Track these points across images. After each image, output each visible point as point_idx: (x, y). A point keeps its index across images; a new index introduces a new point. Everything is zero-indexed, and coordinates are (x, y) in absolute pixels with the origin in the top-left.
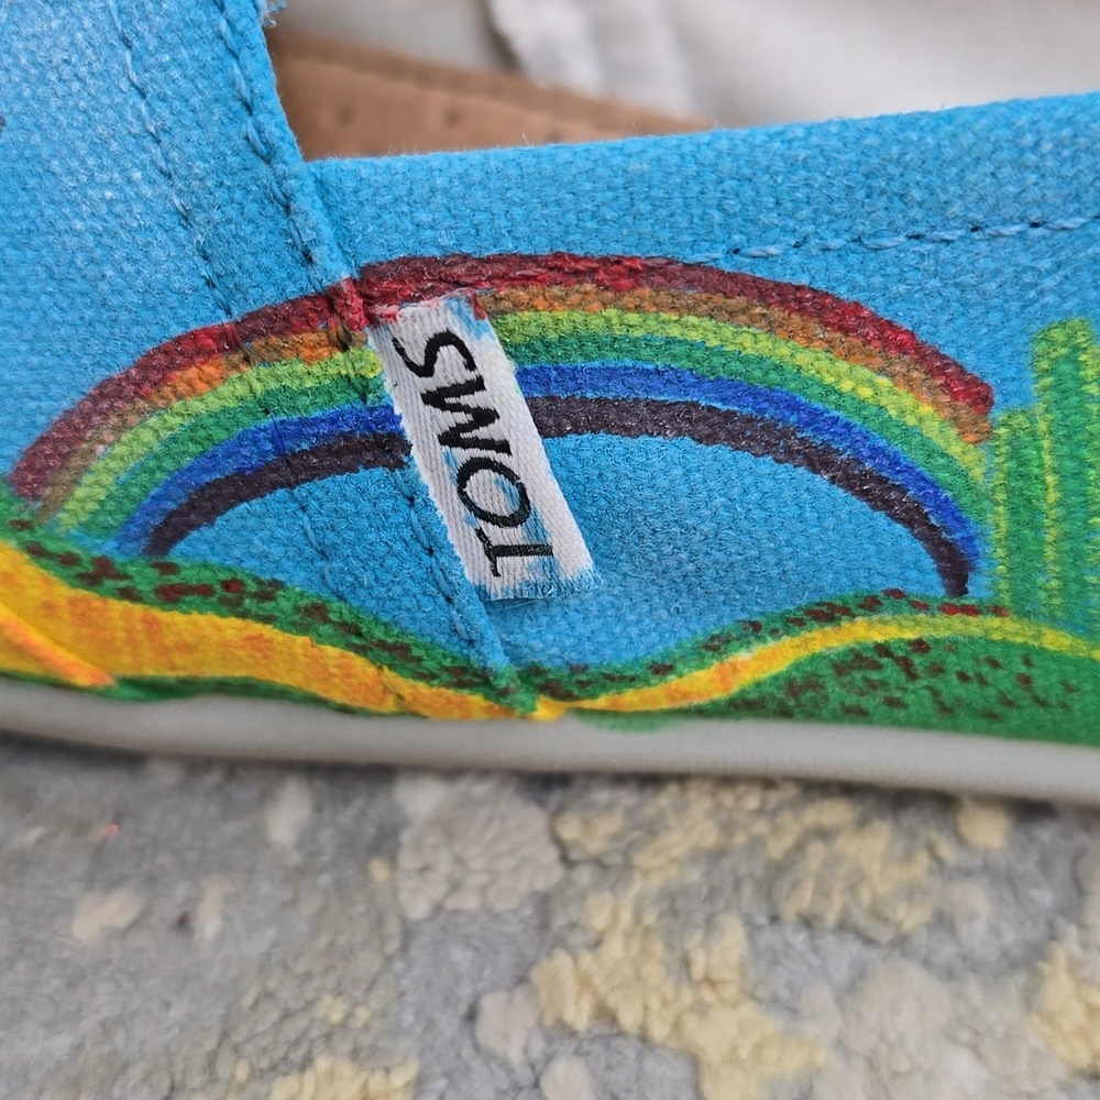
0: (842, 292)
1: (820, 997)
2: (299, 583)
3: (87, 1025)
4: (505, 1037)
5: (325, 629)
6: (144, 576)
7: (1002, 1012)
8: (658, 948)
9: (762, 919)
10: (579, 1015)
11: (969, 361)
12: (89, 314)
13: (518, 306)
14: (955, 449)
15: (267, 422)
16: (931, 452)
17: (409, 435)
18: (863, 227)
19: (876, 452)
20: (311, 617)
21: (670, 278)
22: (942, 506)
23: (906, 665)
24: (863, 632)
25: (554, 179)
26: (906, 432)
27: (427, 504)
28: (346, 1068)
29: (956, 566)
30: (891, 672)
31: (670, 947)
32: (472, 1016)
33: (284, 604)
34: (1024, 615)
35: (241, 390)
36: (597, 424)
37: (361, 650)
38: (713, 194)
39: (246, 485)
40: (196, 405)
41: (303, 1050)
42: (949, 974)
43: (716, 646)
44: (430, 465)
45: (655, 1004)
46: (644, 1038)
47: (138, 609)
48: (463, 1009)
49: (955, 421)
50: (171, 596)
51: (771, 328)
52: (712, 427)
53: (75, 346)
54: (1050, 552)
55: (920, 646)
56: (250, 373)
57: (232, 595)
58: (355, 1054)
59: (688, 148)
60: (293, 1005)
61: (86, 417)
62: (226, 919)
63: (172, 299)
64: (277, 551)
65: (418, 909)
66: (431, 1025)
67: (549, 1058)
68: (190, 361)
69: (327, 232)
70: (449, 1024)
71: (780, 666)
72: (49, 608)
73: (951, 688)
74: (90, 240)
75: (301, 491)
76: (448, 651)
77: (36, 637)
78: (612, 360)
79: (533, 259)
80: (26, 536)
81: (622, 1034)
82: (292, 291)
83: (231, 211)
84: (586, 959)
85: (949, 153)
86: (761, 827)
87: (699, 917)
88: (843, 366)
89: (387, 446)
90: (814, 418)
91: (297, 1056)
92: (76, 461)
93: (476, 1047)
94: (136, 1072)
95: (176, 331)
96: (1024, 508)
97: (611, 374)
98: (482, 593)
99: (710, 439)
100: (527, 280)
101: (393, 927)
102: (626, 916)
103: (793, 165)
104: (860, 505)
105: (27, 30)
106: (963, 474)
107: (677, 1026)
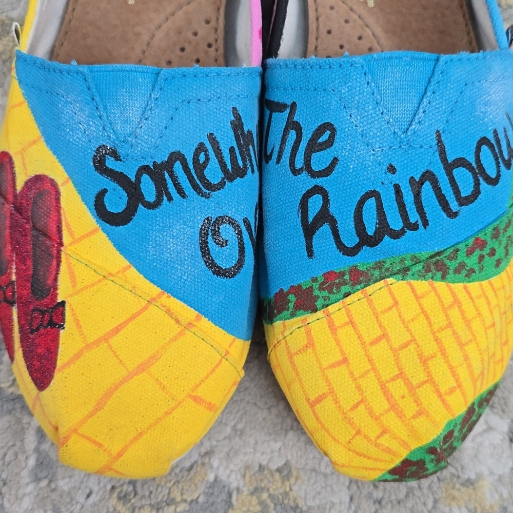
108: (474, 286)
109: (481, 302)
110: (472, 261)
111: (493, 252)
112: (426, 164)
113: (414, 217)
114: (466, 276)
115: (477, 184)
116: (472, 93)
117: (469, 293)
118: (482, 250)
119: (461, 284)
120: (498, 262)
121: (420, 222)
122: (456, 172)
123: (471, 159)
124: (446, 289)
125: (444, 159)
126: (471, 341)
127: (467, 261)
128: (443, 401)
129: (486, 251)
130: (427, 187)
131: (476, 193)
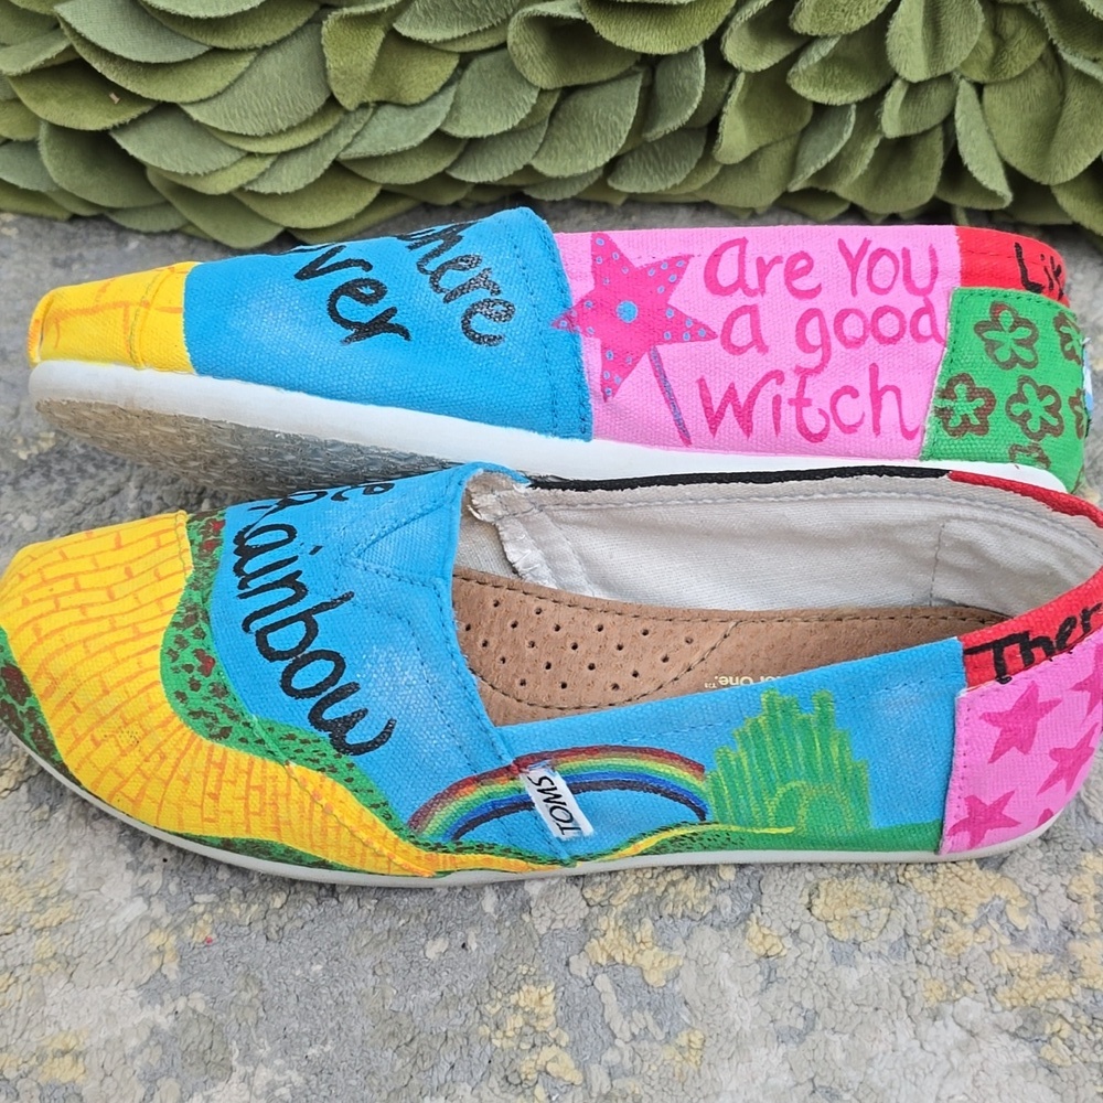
0: (657, 747)
1: (678, 941)
2: (502, 844)
3: (442, 987)
4: (580, 970)
5: (511, 855)
6: (451, 846)
7: (737, 939)
8: (625, 933)
9: (657, 918)
10: (603, 960)
11: (696, 760)
12: (431, 776)
13: (563, 762)
14: (696, 782)
15: (489, 801)
16: (689, 784)
17: (534, 801)
18: (660, 731)
19: (673, 786)
20: (506, 852)
21: (607, 750)
22: (695, 798)
23: (691, 838)
24: (677, 832)
25: (571, 729)
26: (681, 780)
27: (542, 819)
28: (532, 988)
29: (702, 814)
30: (687, 841)
31: (628, 933)
32: (568, 964)
33: (497, 849)
34: (723, 823)
35: (481, 793)
36: (589, 789)
37: (522, 859)
38: (617, 729)
39: (485, 818)
40: (467, 799)
41: (517, 984)
42: (719, 928)
43: (632, 841)
44: (541, 808)
45: (626, 952)
46: (624, 963)
47: (449, 855)
48: (564, 963)
49: (695, 776)
50: (459, 851)
51: (638, 758)
52: (623, 785)
53: (427, 785)
54: (728, 806)
55: (694, 834)
56: (483, 788)
57: (480, 849)
58: (534, 983)
59: (608, 717)
60: (510, 971)
61: (432, 805)
62: (478, 943)
63: (458, 770)
64: (494, 836)
65: (543, 931)
66: (555, 969)
67: (595, 975)
68: (464, 786)
69: (506, 751)
70: (560, 968)
71: (653, 844)
72: (418, 858)
73: (706, 843)
74: (430, 755)
75: (501, 818)
76: (550, 856)
77: (413, 866)
78: (592, 772)
79: (567, 750)
80: (412, 839)
81: (617, 964)
82: (496, 767)
83: (476, 746)
84: (602, 940)
85: (682, 712)
86: (652, 884)
87: (636, 921)
88: (660, 765)
89: (527, 804)
90: (654, 780)
91: (515, 987)
92: (429, 817)
93: (571, 974)
94: (465, 1000)
95: (460, 779)
96: (718, 795)
97: (592, 775)
98: (559, 839)
99: (624, 789)
100: (565, 756)
101: (536, 938)
102: (612, 923)
103: (639, 719)
104: (671, 801)
105: (401, 693)
106: (700, 789)
107: (634, 958)
108: (155, 658)
109: (132, 666)
110: (187, 657)
111: (195, 686)
112: (316, 587)
113: (254, 584)
114: (171, 650)
115: (282, 656)
116: (401, 634)
117: (147, 650)
118: (200, 669)
119: (161, 644)
120: (181, 696)
121: (247, 590)
122: (301, 624)
123: (315, 646)
124: (160, 626)
125: (320, 608)
126: (88, 651)
127: (189, 650)
128: (28, 623)
129: (197, 675)
130: (289, 592)
131: (271, 655)
